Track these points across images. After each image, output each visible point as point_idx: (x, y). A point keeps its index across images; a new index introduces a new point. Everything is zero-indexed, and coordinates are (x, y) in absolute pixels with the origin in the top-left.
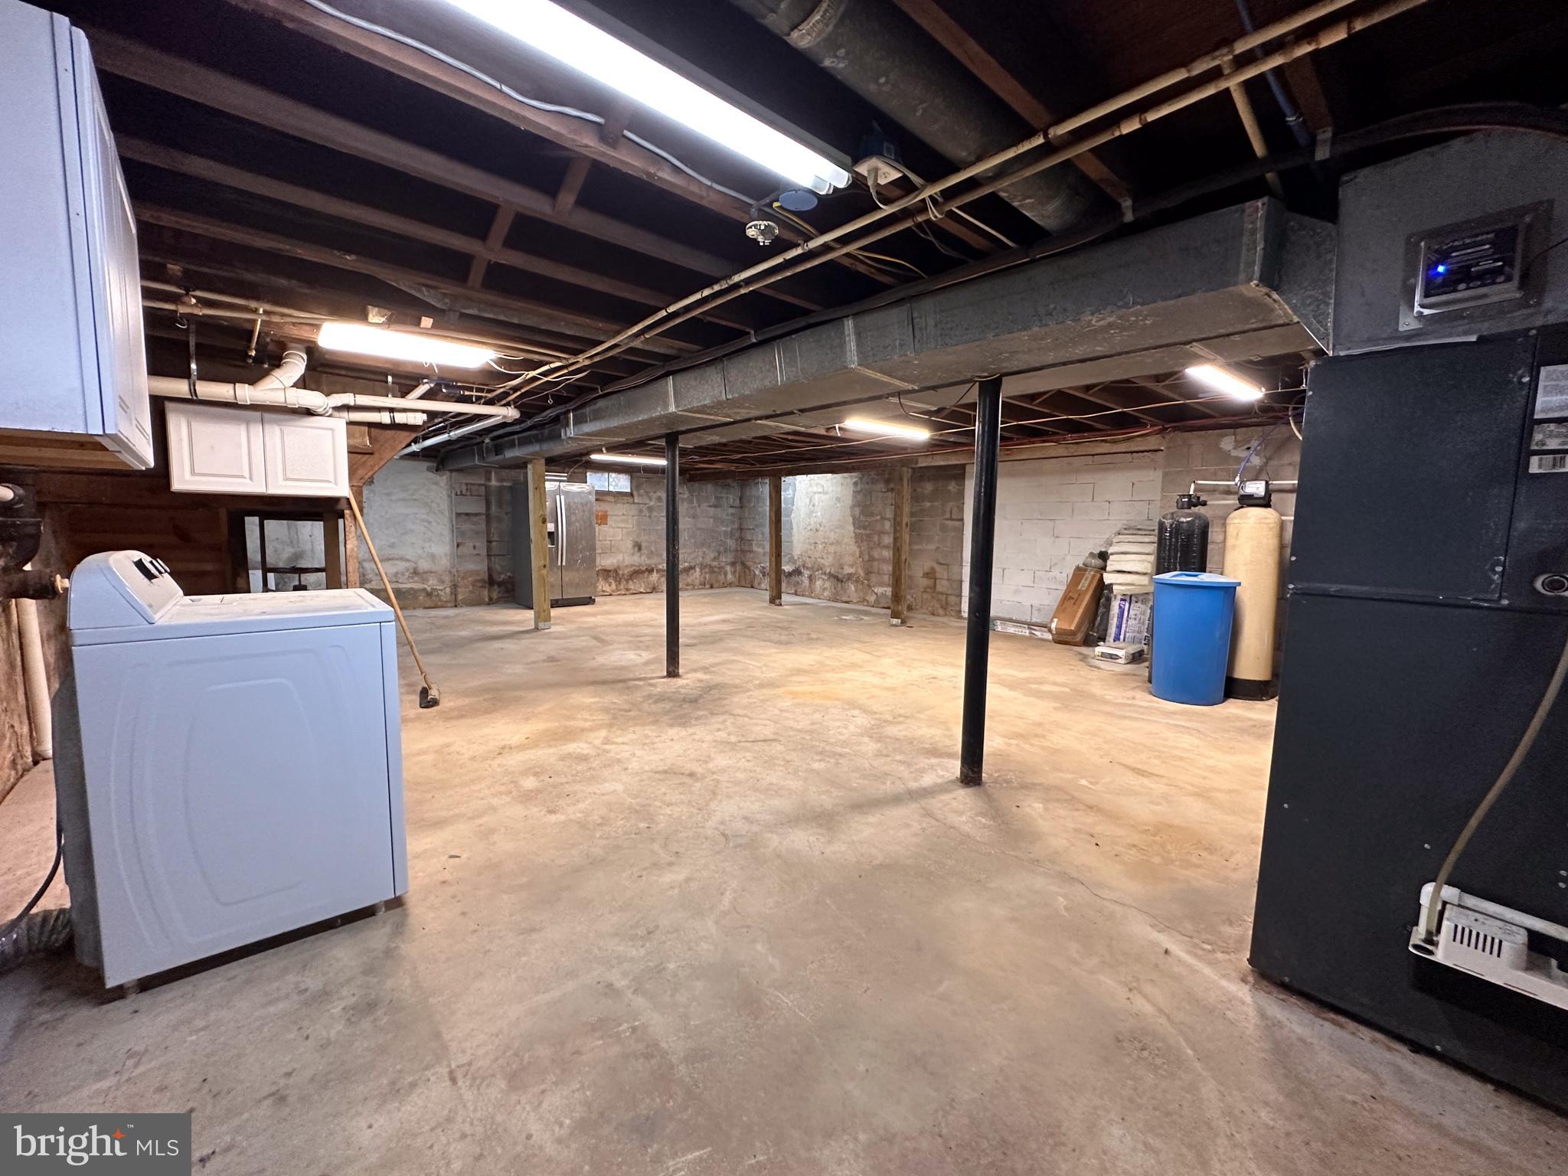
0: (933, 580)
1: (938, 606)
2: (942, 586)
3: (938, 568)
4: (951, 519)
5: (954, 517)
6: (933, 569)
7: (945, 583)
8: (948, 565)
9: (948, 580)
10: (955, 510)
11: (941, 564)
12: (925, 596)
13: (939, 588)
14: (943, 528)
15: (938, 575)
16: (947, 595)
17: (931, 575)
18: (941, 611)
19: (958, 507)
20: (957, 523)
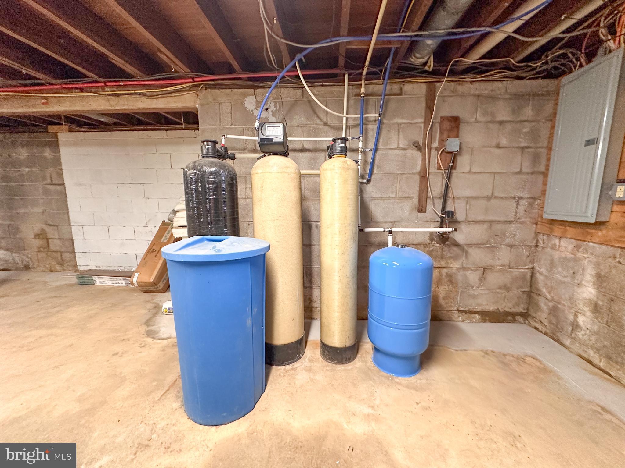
0: (45, 241)
1: (54, 263)
2: (55, 245)
3: (48, 229)
4: (52, 184)
5: (54, 182)
6: (43, 230)
7: (58, 242)
8: (57, 226)
9: (59, 239)
10: (54, 176)
11: (50, 225)
12: (41, 255)
13: (52, 247)
14: (46, 192)
15: (50, 236)
16: (61, 252)
17: (41, 235)
18: (58, 267)
19: (57, 173)
20: (59, 188)
